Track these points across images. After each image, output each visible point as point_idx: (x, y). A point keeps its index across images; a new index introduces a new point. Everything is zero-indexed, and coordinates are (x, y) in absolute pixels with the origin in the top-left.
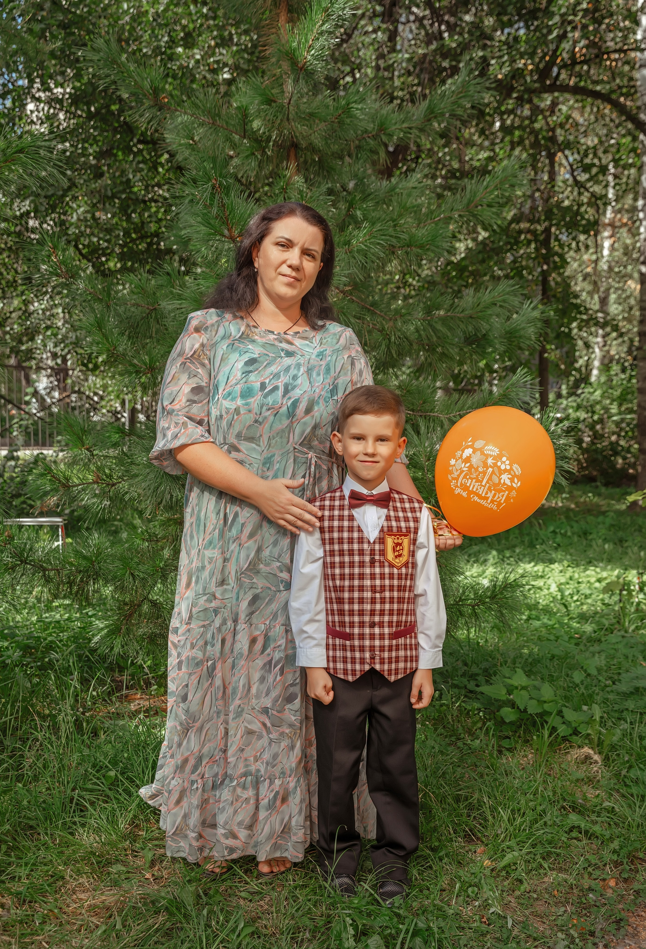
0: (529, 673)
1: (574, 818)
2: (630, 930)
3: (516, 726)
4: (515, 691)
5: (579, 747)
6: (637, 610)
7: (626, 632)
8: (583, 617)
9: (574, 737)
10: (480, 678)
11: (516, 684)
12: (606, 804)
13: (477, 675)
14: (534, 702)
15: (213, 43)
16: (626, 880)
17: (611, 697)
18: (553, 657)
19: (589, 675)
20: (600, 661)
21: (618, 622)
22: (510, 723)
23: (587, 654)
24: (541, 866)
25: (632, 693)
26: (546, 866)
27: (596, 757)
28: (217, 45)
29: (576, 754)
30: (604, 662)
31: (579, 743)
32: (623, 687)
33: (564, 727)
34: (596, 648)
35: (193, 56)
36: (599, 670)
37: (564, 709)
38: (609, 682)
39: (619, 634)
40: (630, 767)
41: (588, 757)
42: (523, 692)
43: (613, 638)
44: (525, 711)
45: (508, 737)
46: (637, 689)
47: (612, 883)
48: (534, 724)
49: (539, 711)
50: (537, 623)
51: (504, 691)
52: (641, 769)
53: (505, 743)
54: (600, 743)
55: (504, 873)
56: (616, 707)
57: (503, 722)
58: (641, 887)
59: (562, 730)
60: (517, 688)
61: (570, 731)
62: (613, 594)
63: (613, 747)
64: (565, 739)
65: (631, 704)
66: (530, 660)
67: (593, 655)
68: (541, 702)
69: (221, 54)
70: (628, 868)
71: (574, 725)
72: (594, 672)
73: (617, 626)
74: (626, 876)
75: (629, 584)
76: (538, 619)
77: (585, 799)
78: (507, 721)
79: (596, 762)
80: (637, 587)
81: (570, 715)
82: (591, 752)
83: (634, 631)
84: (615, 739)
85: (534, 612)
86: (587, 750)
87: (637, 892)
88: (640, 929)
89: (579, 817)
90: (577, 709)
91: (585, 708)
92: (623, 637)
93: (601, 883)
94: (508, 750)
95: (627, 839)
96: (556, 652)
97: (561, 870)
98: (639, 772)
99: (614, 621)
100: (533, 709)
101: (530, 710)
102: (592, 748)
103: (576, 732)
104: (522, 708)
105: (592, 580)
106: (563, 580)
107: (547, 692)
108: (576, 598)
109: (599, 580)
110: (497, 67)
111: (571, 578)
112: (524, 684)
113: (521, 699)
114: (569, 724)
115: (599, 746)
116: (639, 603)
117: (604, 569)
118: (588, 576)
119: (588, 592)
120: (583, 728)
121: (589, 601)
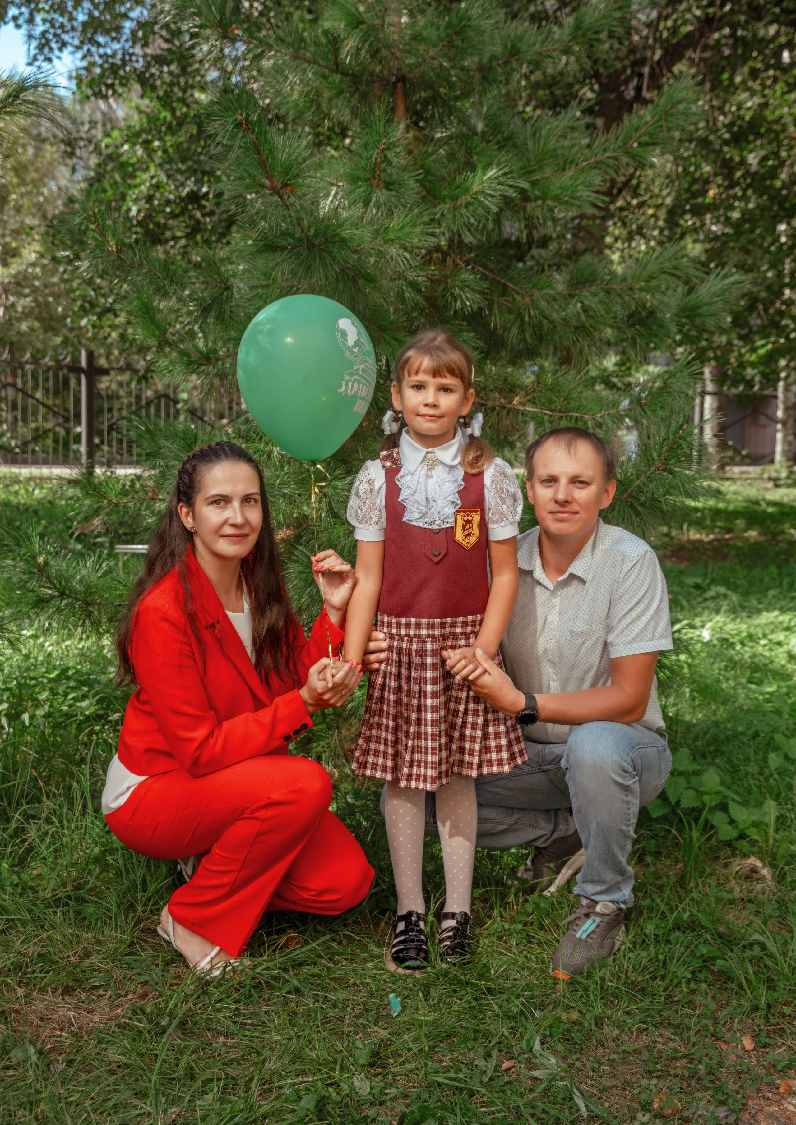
5: (744, 856)
9: (740, 843)
14: (691, 793)
22: (659, 819)
27: (765, 872)
29: (738, 865)
31: (745, 850)
33: (729, 828)
37: (732, 806)
41: (754, 870)
42: (681, 780)
44: (677, 804)
49: (697, 804)
53: (649, 845)
54: (773, 853)
59: (726, 832)
61: (735, 834)
63: (788, 860)
64: (726, 844)
68: (700, 793)
71: (741, 826)
78: (654, 815)
79: (763, 878)
81: (738, 812)
82: (759, 864)
86: (754, 861)
94: (653, 854)
100: (688, 801)
101: (684, 804)
102: (762, 860)
103: (742, 836)
104: (673, 801)
107: (711, 780)
112: (682, 769)
113: (674, 787)
114: (735, 825)
115: (771, 857)
120: (752, 832)
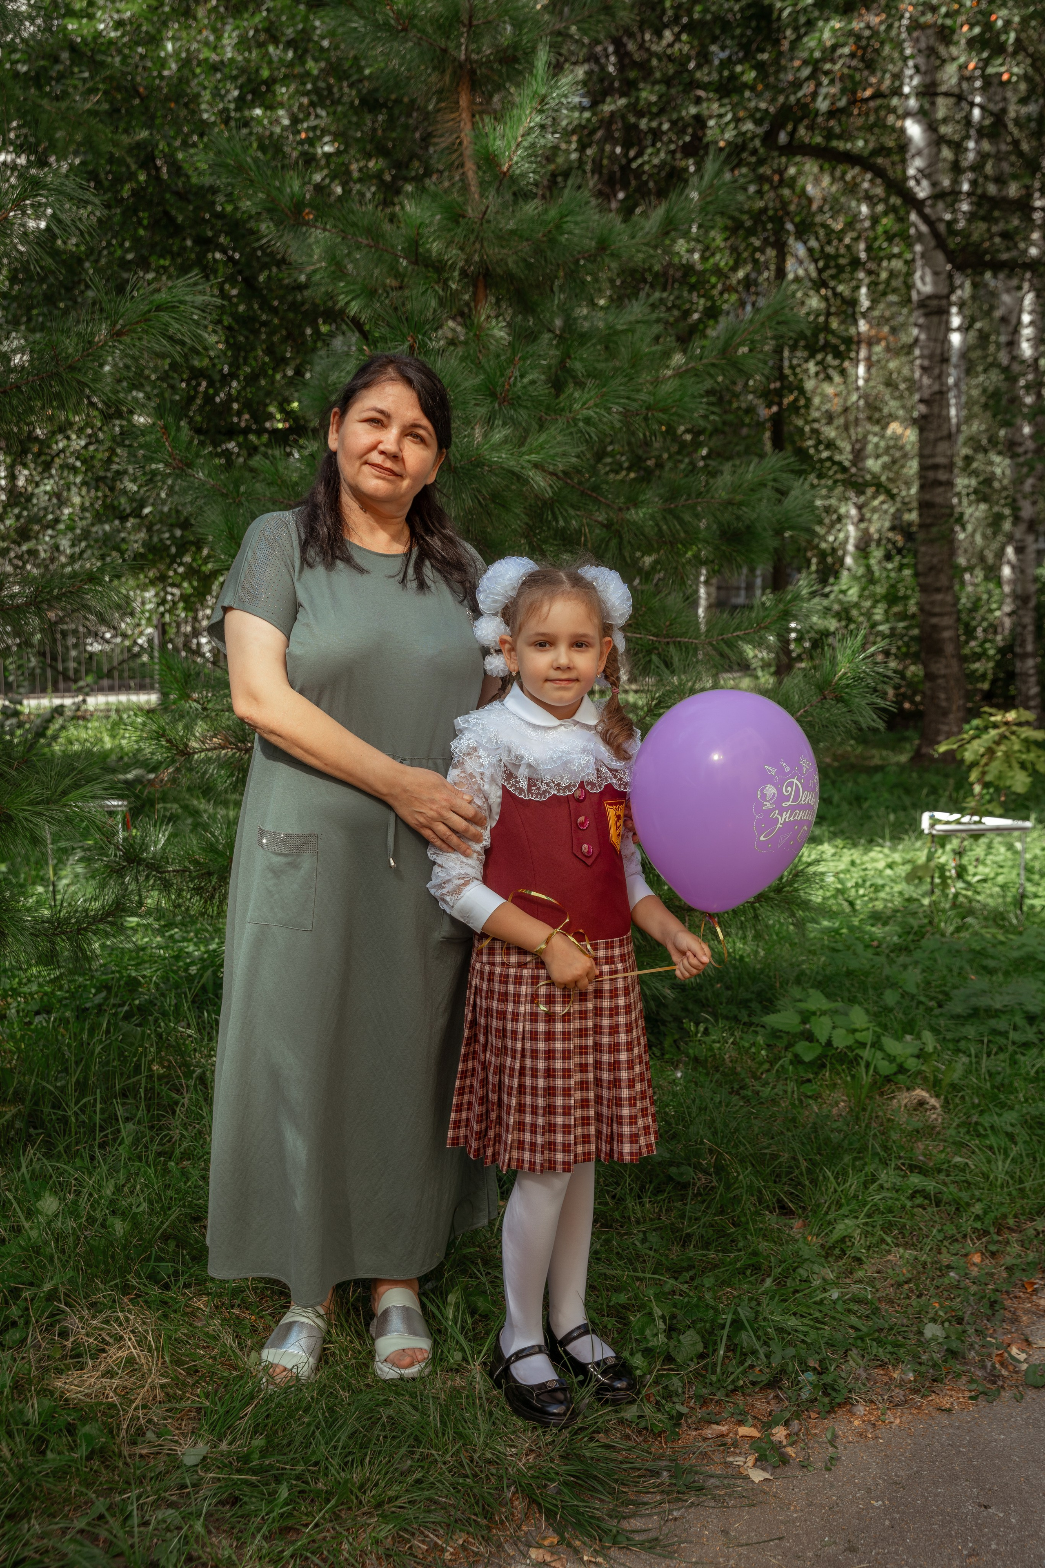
0: (829, 994)
1: (916, 1180)
2: (1008, 1315)
3: (819, 1065)
4: (813, 1019)
5: (908, 1089)
6: (954, 905)
7: (943, 935)
8: (876, 917)
9: (902, 1076)
10: (754, 1005)
11: (813, 1008)
12: (957, 1159)
13: (750, 1000)
14: (842, 1031)
15: (305, 100)
16: (993, 1254)
18: (850, 972)
19: (905, 993)
20: (915, 975)
21: (931, 923)
22: (810, 1062)
23: (896, 967)
24: (883, 1241)
25: (969, 1015)
26: (889, 1240)
27: (933, 1101)
28: (312, 104)
29: (905, 1098)
30: (921, 977)
31: (908, 1083)
32: (957, 1007)
33: (886, 1063)
34: (906, 959)
35: (277, 121)
36: (918, 986)
37: (883, 1040)
38: (933, 1004)
39: (934, 938)
40: (982, 1112)
41: (922, 1103)
42: (825, 1020)
43: (926, 945)
44: (829, 1043)
45: (809, 1081)
46: (976, 1010)
47: (977, 1259)
48: (843, 1061)
49: (850, 1041)
51: (797, 1019)
52: (996, 1113)
53: (807, 1089)
54: (937, 1082)
55: (837, 1252)
57: (801, 1061)
58: (1014, 1262)
59: (886, 1068)
60: (814, 1013)
61: (894, 1068)
62: (919, 884)
63: (954, 1087)
64: (886, 1078)
65: (970, 1031)
67: (905, 967)
68: (851, 1031)
69: (317, 116)
70: (995, 1239)
71: (899, 1060)
72: (913, 990)
73: (929, 928)
74: (993, 1248)
75: (942, 868)
77: (927, 1155)
78: (807, 1059)
79: (934, 1108)
80: (953, 872)
81: (891, 1045)
82: (924, 1094)
83: (952, 934)
84: (956, 1076)
86: (919, 1092)
87: (1010, 1269)
88: (1020, 1313)
89: (922, 1177)
90: (898, 1038)
91: (908, 1037)
92: (940, 942)
93: (963, 1260)
94: (811, 1097)
95: (991, 1203)
96: (852, 965)
97: (906, 1246)
98: (994, 1117)
99: (926, 921)
100: (841, 1040)
101: (835, 1043)
102: (927, 1090)
103: (902, 1069)
104: (824, 1041)
105: (881, 865)
106: (842, 866)
107: (859, 1017)
108: (861, 891)
109: (890, 866)
110: (717, 131)
111: (853, 863)
112: (824, 1008)
113: (822, 1028)
114: (891, 1059)
115: (935, 1086)
116: (956, 895)
117: (893, 849)
118: (873, 860)
119: (880, 882)
120: (912, 1064)
121: (882, 895)
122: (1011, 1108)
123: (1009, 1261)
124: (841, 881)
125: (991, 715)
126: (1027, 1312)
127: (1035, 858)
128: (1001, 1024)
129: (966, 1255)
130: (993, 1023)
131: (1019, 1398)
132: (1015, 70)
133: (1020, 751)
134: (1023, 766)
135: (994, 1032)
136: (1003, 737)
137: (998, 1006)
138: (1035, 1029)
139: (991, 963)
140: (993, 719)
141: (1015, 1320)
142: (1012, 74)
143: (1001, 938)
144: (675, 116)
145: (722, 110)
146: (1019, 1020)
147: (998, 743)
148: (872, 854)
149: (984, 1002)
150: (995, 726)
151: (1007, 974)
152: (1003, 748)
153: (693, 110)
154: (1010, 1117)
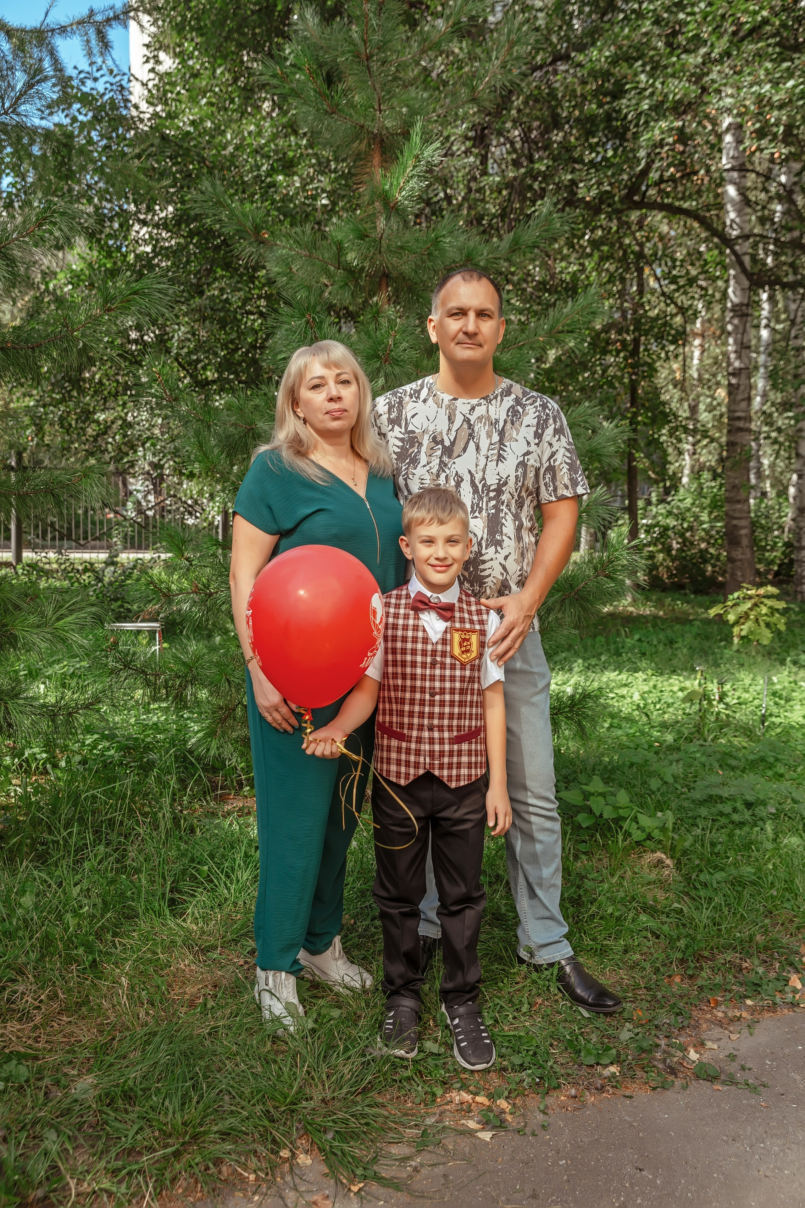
0: (606, 781)
1: (643, 919)
2: (693, 1022)
3: (592, 830)
4: (592, 798)
5: (652, 851)
6: (717, 720)
7: (705, 740)
8: (664, 726)
9: (648, 842)
11: (593, 790)
12: (676, 905)
14: (610, 808)
15: (311, 170)
16: (691, 977)
17: (686, 804)
18: (632, 765)
19: (666, 783)
20: (678, 769)
21: (698, 731)
22: (587, 828)
23: (666, 762)
25: (705, 801)
27: (668, 862)
28: (316, 173)
29: (650, 858)
30: (681, 770)
31: (652, 847)
32: (697, 795)
33: (639, 832)
34: (675, 756)
35: (293, 184)
36: (675, 778)
37: (639, 815)
38: (685, 790)
39: (698, 743)
40: (701, 871)
41: (660, 861)
42: (601, 799)
43: (692, 748)
44: (601, 816)
45: (584, 841)
46: (711, 797)
47: (677, 979)
48: (610, 829)
49: (615, 816)
50: (620, 732)
51: (581, 798)
52: (710, 873)
53: (582, 847)
54: (673, 848)
56: (690, 814)
57: (580, 827)
58: (704, 983)
59: (637, 835)
60: (593, 794)
61: (644, 836)
62: (692, 704)
63: (685, 853)
64: (638, 843)
65: (704, 811)
66: (610, 767)
67: (672, 763)
68: (616, 808)
69: (319, 181)
70: (693, 965)
71: (648, 830)
72: (671, 780)
73: (696, 735)
74: (691, 972)
75: (709, 693)
76: (620, 727)
77: (655, 900)
78: (584, 826)
79: (668, 866)
80: (717, 698)
81: (645, 820)
82: (663, 856)
83: (713, 740)
84: (687, 844)
85: (616, 721)
86: (659, 855)
87: (701, 988)
88: (702, 1021)
89: (648, 917)
90: (652, 816)
91: (659, 814)
92: (702, 745)
93: (667, 979)
94: (585, 853)
95: (694, 939)
96: (635, 760)
98: (708, 877)
99: (694, 730)
100: (608, 814)
101: (605, 816)
102: (665, 853)
103: (649, 837)
104: (598, 814)
105: (675, 689)
106: (646, 689)
107: (623, 797)
108: (658, 707)
109: (682, 689)
110: (586, 190)
111: (655, 687)
112: (600, 791)
113: (597, 804)
114: (643, 830)
115: (671, 851)
116: (719, 713)
117: (687, 678)
118: (671, 685)
119: (670, 701)
120: (656, 834)
121: (671, 710)
122: (722, 870)
123: (700, 982)
124: (643, 698)
125: (748, 589)
126: (707, 1021)
127: (784, 688)
128: (727, 808)
129: (670, 976)
130: (720, 807)
131: (685, 1087)
132: (783, 151)
133: (766, 615)
134: (768, 625)
135: (721, 814)
136: (756, 605)
137: (726, 795)
138: (750, 812)
139: (734, 763)
140: (749, 592)
141: (697, 1027)
142: (781, 154)
143: (745, 745)
144: (557, 180)
145: (589, 177)
146: (739, 805)
147: (751, 609)
148: (671, 681)
149: (715, 792)
150: (750, 598)
151: (743, 771)
152: (753, 613)
153: (569, 177)
154: (719, 876)
